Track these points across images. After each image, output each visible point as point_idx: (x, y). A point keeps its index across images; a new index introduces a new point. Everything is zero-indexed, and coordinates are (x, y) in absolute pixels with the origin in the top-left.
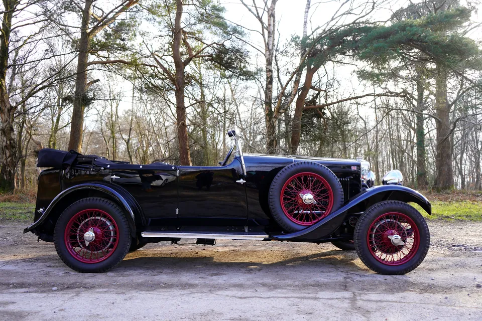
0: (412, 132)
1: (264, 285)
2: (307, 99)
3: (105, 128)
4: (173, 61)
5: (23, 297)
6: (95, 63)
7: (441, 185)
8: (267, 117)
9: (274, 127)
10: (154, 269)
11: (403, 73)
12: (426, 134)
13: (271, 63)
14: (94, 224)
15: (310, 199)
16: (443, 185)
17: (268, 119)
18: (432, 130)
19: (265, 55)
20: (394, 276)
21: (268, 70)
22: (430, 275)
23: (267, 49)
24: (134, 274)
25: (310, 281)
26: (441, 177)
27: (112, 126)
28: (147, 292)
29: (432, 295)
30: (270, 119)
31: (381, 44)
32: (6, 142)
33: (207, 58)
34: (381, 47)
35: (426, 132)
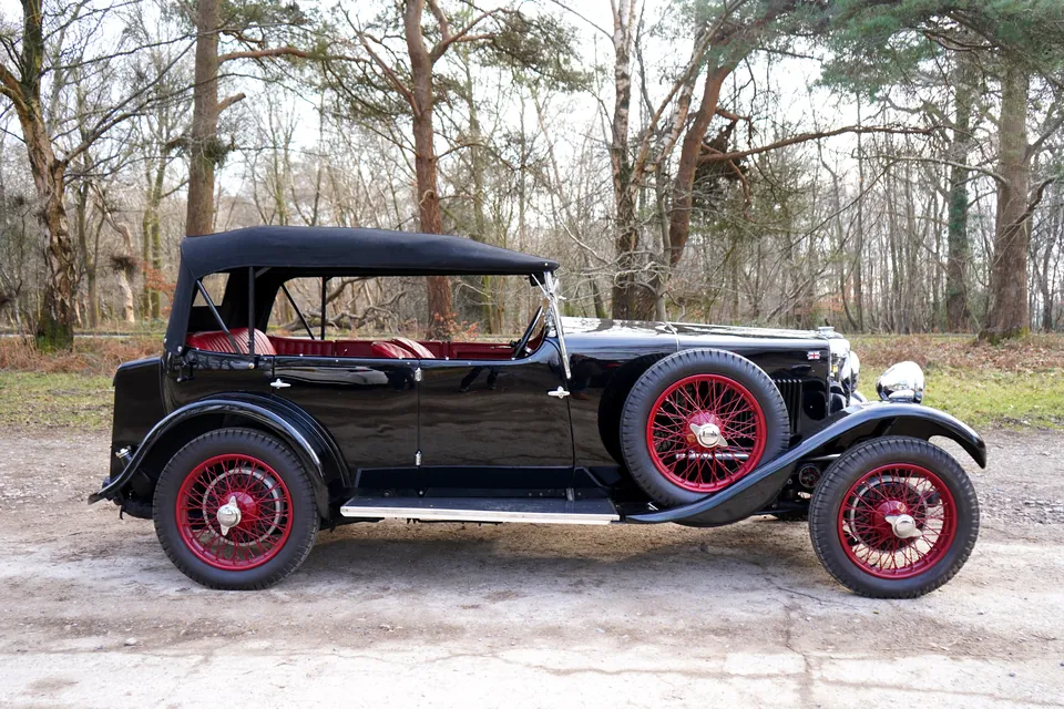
0: (940, 198)
1: (609, 630)
2: (709, 137)
3: (262, 193)
4: (406, 50)
5: (92, 663)
6: (233, 56)
7: (999, 329)
8: (617, 182)
9: (632, 204)
10: (371, 577)
11: (927, 65)
12: (972, 204)
13: (628, 58)
14: (240, 484)
15: (714, 435)
16: (1005, 327)
17: (619, 186)
18: (985, 195)
19: (612, 39)
20: (896, 602)
21: (619, 74)
22: (975, 598)
23: (619, 26)
24: (328, 594)
25: (711, 620)
26: (1001, 310)
27: (278, 188)
28: (356, 653)
29: (979, 663)
30: (624, 186)
31: (880, 19)
32: (51, 239)
33: (481, 41)
34: (881, 26)
35: (971, 198)
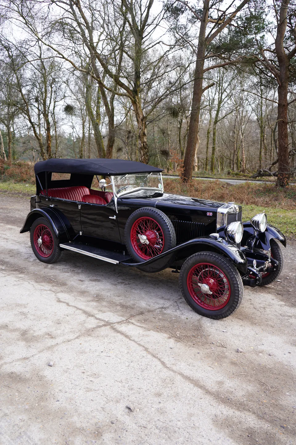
1: (98, 296)
32: (141, 144)
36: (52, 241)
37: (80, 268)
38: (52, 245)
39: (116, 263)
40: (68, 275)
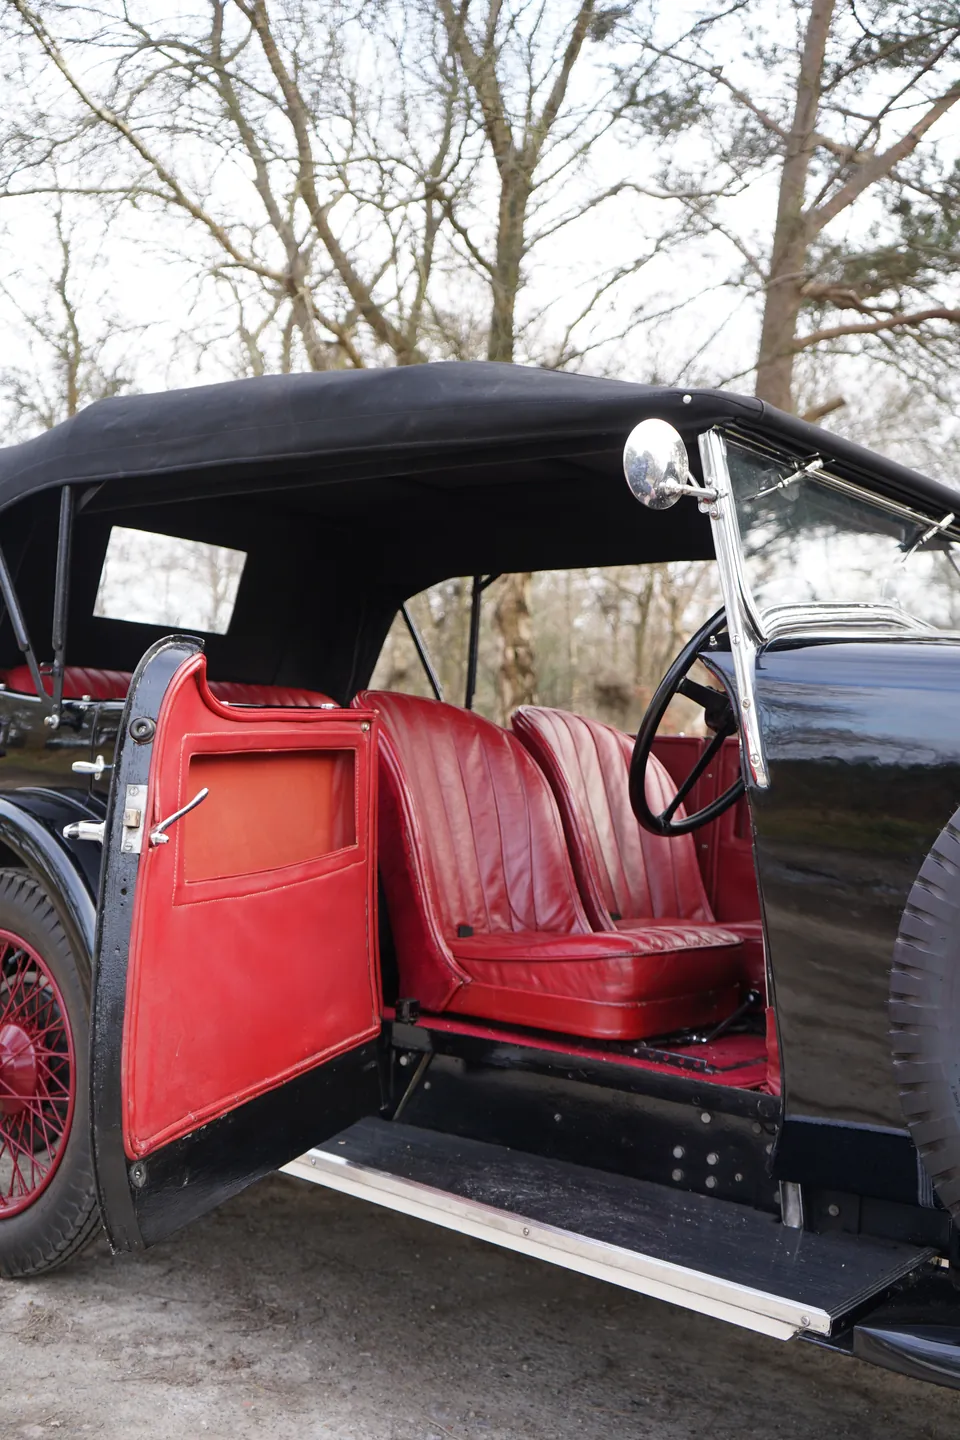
32: (504, 653)
36: (64, 1075)
37: (298, 1339)
38: (62, 1108)
39: (784, 1334)
40: (192, 1419)
